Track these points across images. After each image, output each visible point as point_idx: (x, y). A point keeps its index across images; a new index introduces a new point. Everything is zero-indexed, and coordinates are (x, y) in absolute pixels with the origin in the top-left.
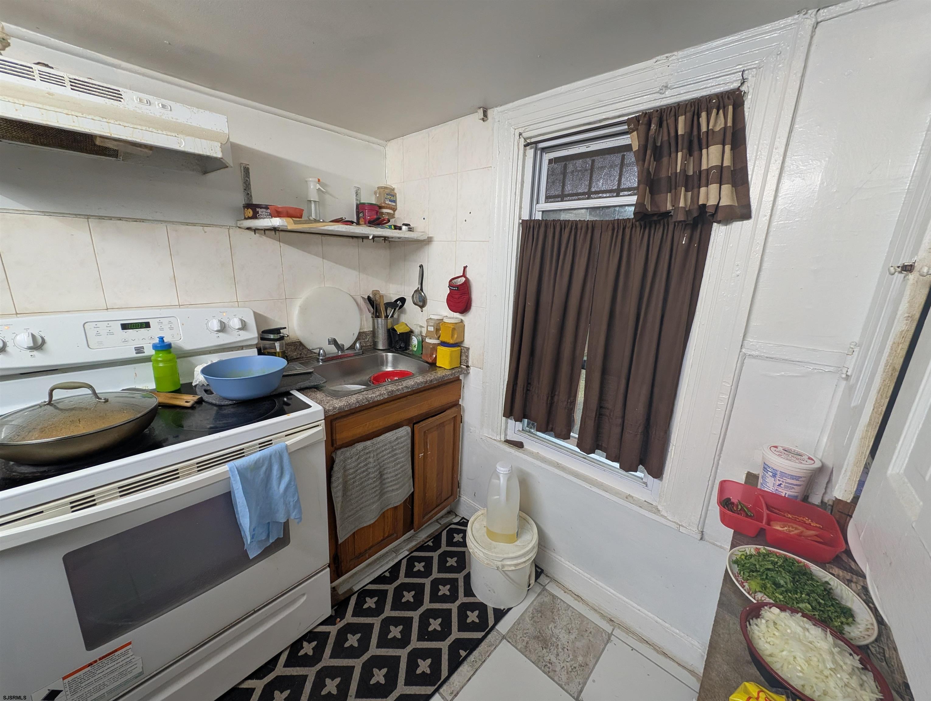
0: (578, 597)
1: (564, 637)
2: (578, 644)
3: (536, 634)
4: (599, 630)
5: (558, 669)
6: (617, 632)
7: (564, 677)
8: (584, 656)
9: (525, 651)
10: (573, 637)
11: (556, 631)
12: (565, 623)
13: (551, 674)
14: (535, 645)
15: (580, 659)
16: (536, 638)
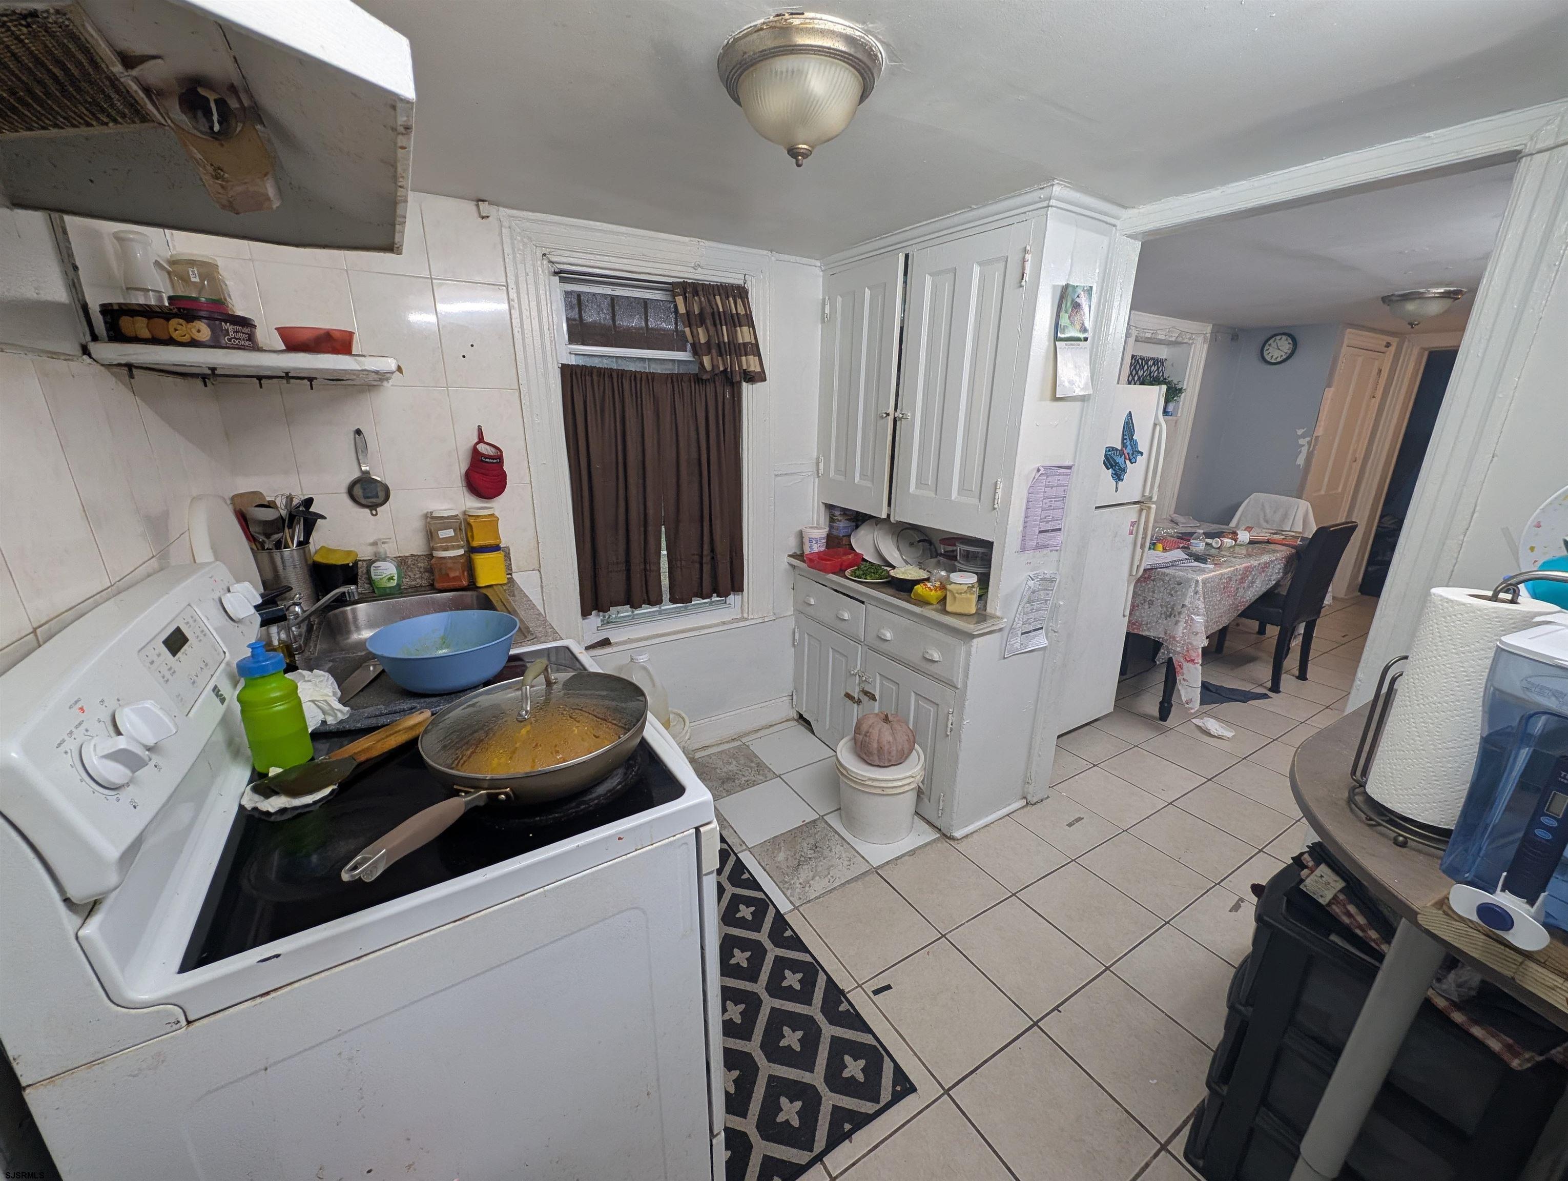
0: (704, 748)
1: (733, 767)
2: (742, 762)
3: (720, 782)
4: (739, 747)
5: (754, 779)
6: (744, 740)
7: (761, 777)
8: (752, 762)
9: (729, 793)
10: (734, 763)
11: (725, 770)
12: (721, 763)
13: (755, 783)
14: (727, 786)
15: (753, 765)
16: (723, 783)
